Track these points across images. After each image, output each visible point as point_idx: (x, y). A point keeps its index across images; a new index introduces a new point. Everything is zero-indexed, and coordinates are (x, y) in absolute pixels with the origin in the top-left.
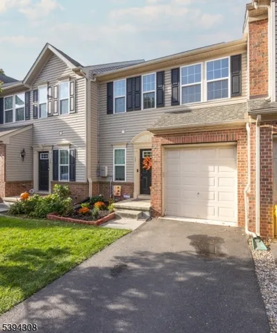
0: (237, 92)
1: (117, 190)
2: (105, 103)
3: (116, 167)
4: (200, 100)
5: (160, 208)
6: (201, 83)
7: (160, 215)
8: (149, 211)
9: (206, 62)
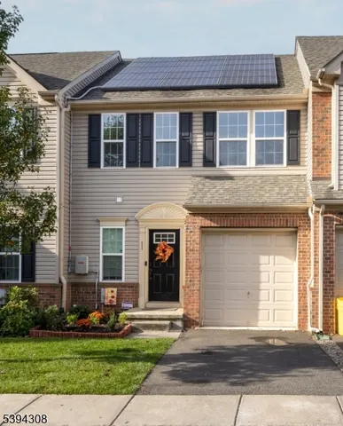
0: (294, 160)
1: (110, 295)
2: (84, 148)
3: (104, 257)
4: (245, 164)
5: (197, 315)
6: (248, 139)
7: (197, 324)
8: (182, 320)
9: (255, 111)
